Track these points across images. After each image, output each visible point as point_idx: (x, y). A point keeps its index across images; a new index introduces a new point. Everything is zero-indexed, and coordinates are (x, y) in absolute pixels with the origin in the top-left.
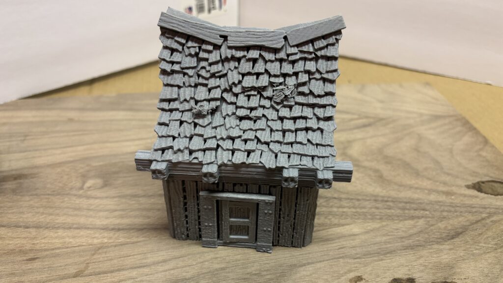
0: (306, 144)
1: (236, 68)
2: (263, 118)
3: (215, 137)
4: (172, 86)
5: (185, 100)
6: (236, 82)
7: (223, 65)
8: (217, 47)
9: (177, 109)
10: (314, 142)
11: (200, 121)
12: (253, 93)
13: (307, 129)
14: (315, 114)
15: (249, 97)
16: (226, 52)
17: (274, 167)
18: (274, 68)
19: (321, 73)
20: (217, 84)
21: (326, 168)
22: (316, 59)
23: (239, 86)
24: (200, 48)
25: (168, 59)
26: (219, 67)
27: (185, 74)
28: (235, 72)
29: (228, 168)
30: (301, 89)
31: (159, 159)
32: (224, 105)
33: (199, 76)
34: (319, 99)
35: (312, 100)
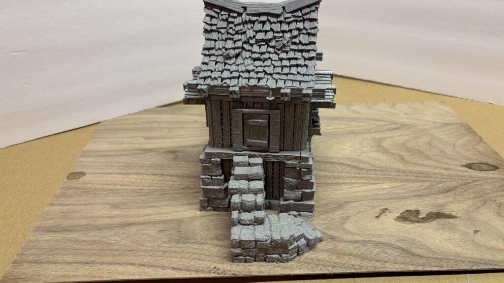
0: (296, 75)
1: (252, 28)
2: (269, 60)
3: (238, 71)
4: (211, 40)
5: (219, 49)
6: (252, 36)
7: (243, 26)
8: (240, 14)
9: (214, 55)
10: (301, 73)
11: (229, 62)
12: (262, 43)
13: (297, 66)
14: (303, 56)
15: (260, 46)
16: (245, 17)
17: (275, 87)
18: (276, 27)
19: (306, 30)
20: (240, 38)
21: (308, 88)
22: (304, 21)
23: (254, 40)
24: (229, 15)
25: (209, 23)
26: (241, 27)
27: (219, 32)
28: (251, 30)
29: (246, 90)
30: (294, 40)
31: (203, 83)
32: (244, 52)
33: (228, 33)
34: (305, 46)
35: (301, 47)
